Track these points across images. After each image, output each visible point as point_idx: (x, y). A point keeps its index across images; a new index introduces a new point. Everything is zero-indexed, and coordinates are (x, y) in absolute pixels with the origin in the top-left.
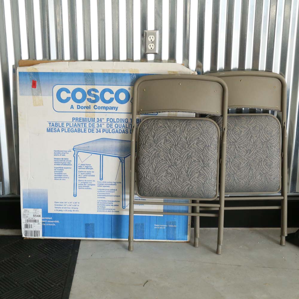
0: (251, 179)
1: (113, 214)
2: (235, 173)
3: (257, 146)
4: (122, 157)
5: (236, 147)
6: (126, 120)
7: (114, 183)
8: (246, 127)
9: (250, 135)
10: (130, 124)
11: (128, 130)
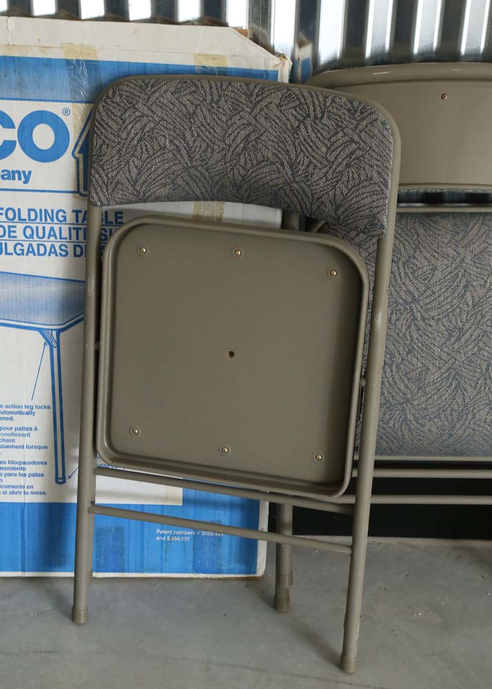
0: (459, 419)
1: (27, 501)
2: (408, 400)
3: (483, 317)
4: (52, 330)
5: (415, 319)
6: (61, 214)
7: (27, 407)
8: (451, 252)
9: (464, 280)
10: (72, 226)
11: (66, 247)
